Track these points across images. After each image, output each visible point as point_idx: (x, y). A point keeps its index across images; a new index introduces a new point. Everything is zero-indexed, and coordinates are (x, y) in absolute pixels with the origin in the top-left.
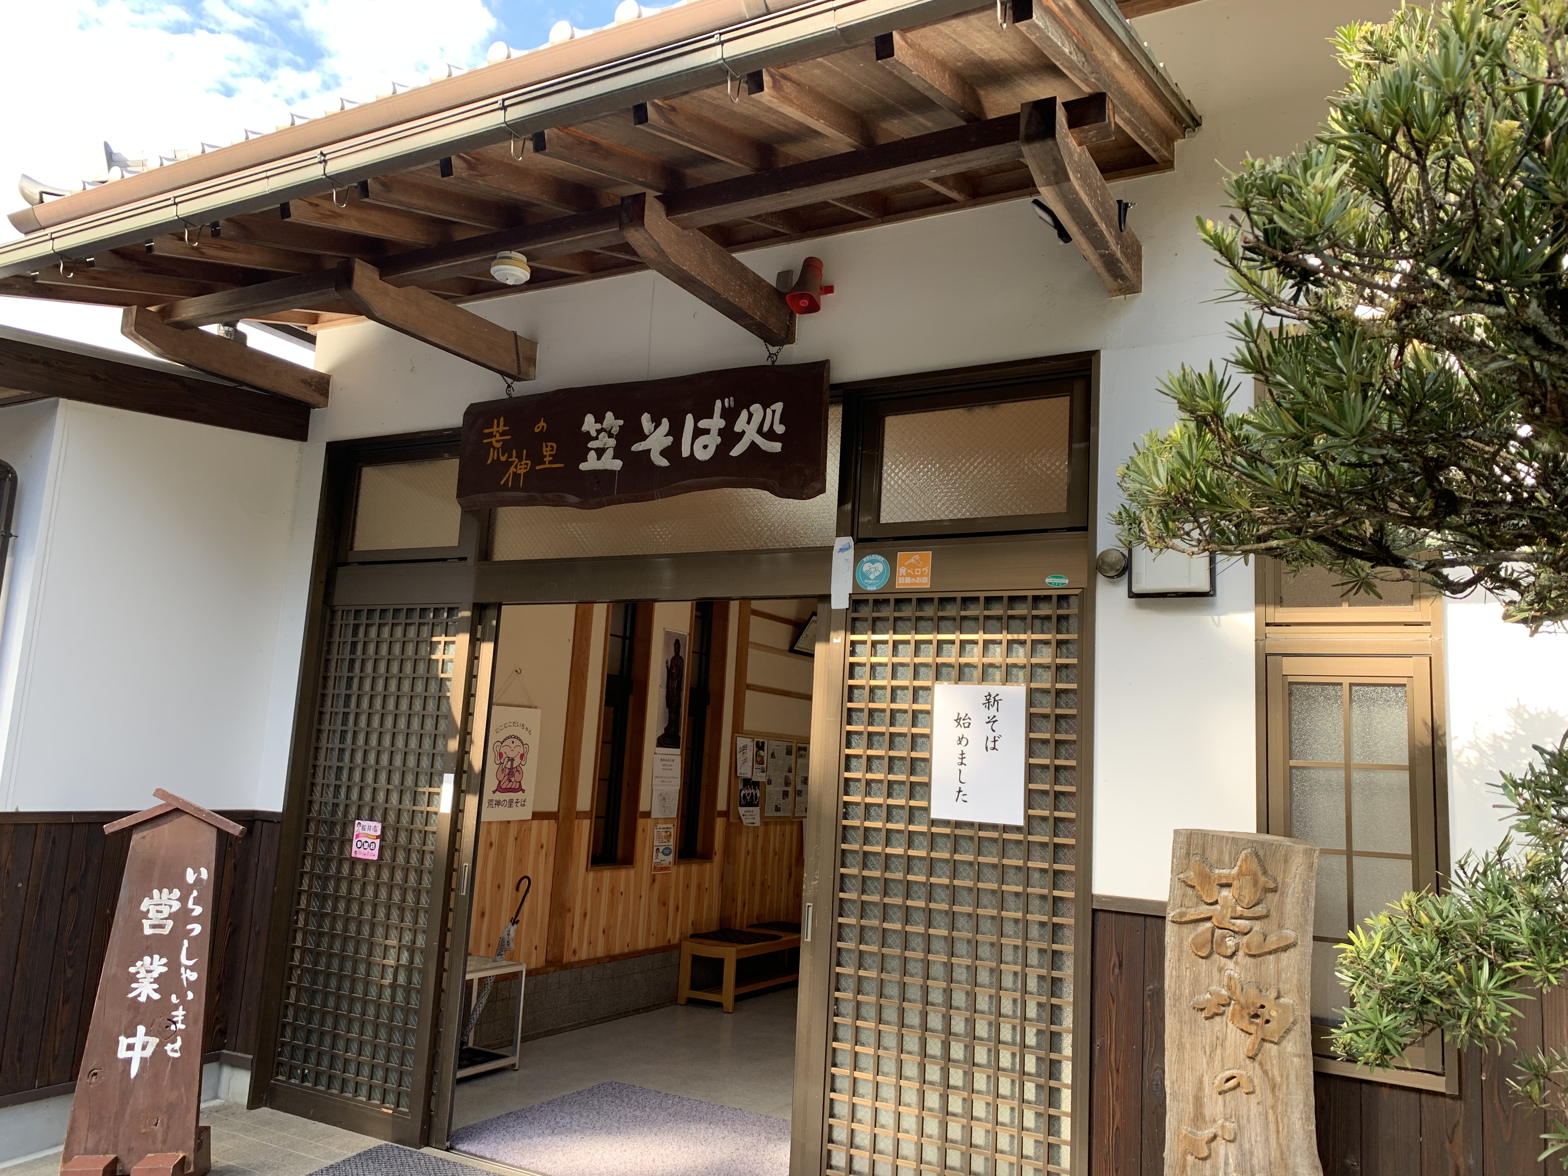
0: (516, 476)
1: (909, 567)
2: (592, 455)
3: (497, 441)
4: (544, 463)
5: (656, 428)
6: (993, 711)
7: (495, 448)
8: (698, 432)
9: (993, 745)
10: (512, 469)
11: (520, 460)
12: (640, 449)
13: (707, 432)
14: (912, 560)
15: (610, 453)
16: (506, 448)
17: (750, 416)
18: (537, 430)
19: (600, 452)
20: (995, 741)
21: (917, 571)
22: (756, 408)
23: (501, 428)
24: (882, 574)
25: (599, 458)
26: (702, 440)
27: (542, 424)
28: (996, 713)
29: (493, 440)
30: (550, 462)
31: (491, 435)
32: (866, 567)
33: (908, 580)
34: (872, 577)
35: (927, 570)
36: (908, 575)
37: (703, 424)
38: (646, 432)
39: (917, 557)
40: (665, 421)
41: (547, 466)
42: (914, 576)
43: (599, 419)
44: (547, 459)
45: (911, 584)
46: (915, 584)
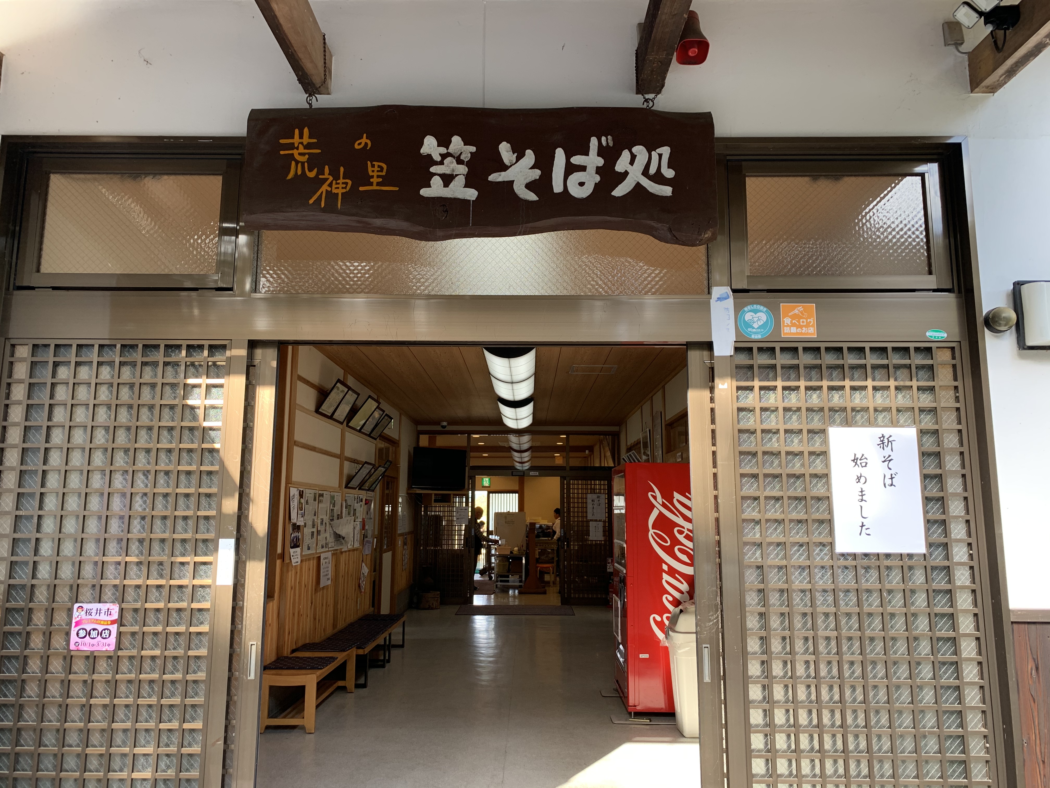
0: (331, 196)
1: (793, 317)
2: (436, 182)
3: (300, 154)
4: (371, 184)
5: (518, 159)
6: (887, 451)
7: (297, 162)
8: (570, 169)
9: (889, 481)
10: (325, 187)
11: (336, 178)
12: (500, 179)
13: (583, 168)
14: (796, 311)
15: (460, 181)
16: (313, 162)
17: (633, 157)
18: (357, 147)
19: (447, 179)
20: (892, 478)
21: (803, 322)
22: (639, 150)
23: (306, 140)
24: (766, 323)
25: (446, 185)
26: (575, 178)
27: (364, 140)
28: (890, 453)
29: (295, 152)
30: (378, 184)
31: (291, 146)
32: (748, 316)
33: (794, 330)
34: (755, 325)
35: (813, 321)
36: (793, 325)
37: (577, 160)
38: (506, 161)
39: (801, 308)
40: (529, 153)
41: (375, 187)
42: (801, 327)
43: (444, 142)
44: (375, 180)
45: (797, 333)
46: (801, 333)
